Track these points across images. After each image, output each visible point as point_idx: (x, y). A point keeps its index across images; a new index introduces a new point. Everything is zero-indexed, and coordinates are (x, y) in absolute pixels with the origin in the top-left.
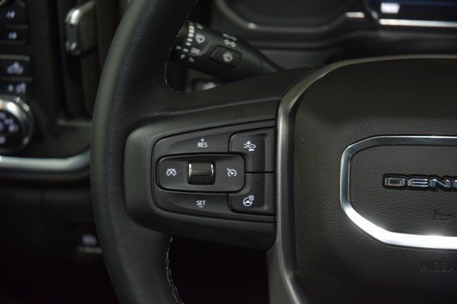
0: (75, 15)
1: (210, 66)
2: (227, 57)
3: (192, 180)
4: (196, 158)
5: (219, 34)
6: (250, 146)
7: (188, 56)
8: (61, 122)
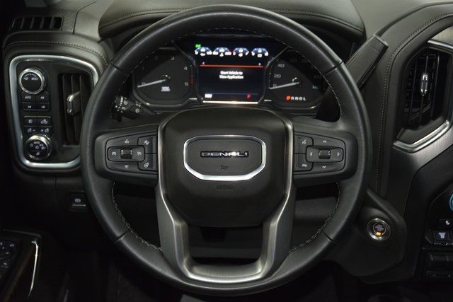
0: (71, 98)
1: (130, 114)
2: (137, 111)
3: (122, 157)
4: (124, 147)
5: (134, 102)
6: (147, 143)
7: (120, 110)
8: (65, 146)
